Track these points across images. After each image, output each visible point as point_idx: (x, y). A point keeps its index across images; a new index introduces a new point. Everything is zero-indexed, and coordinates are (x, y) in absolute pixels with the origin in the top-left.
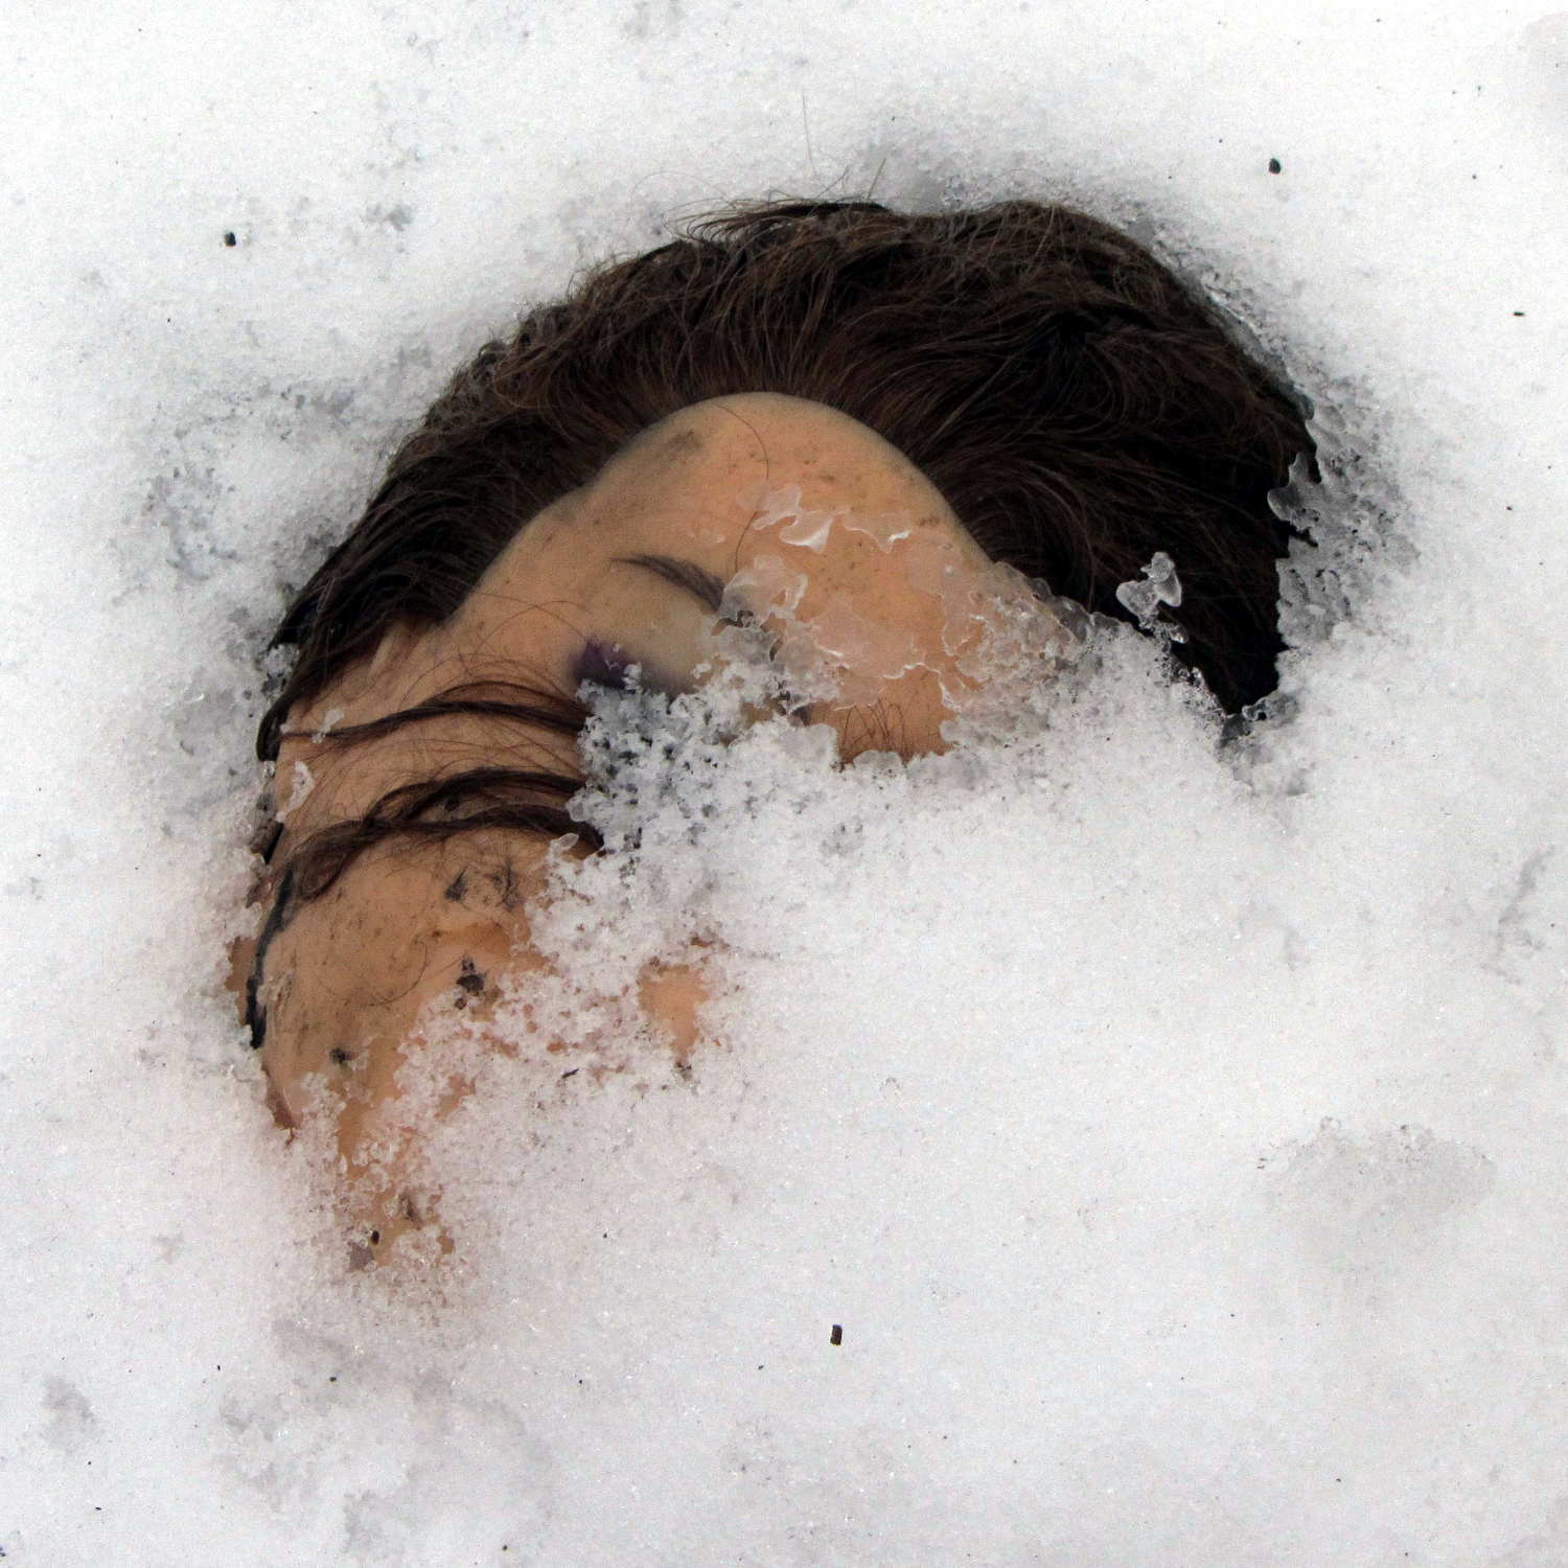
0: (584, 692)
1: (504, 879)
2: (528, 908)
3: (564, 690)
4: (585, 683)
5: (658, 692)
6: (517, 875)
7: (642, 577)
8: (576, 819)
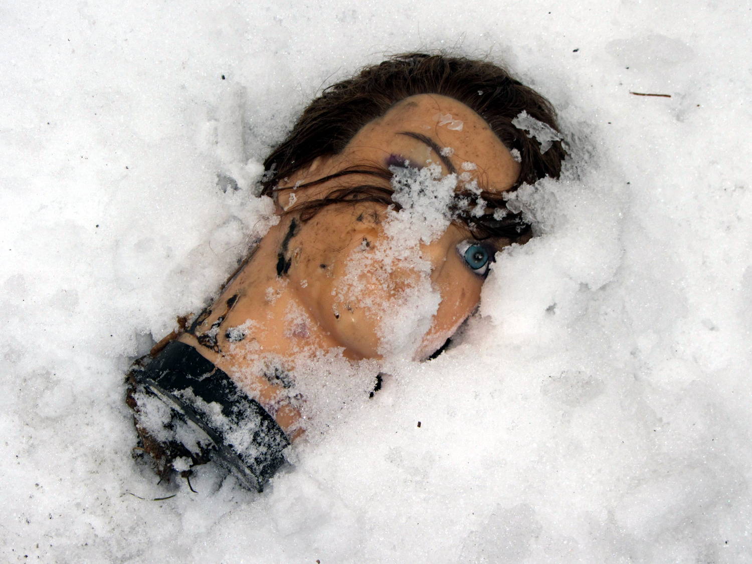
0: (391, 168)
1: (374, 216)
2: (383, 224)
3: (384, 168)
4: (391, 166)
5: (415, 168)
6: (378, 215)
7: (406, 138)
8: (394, 201)
